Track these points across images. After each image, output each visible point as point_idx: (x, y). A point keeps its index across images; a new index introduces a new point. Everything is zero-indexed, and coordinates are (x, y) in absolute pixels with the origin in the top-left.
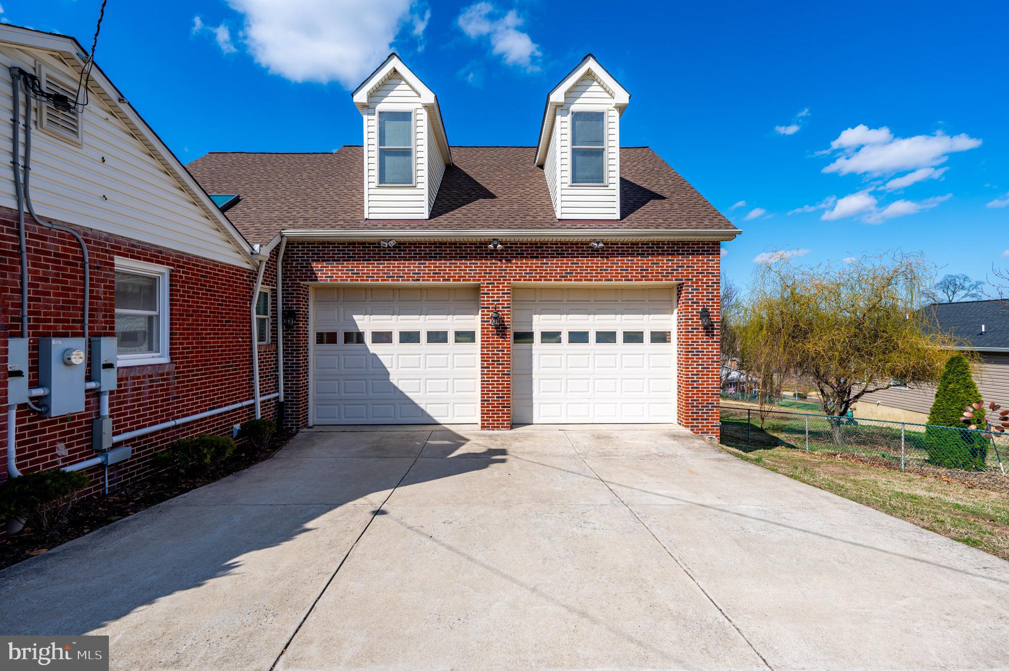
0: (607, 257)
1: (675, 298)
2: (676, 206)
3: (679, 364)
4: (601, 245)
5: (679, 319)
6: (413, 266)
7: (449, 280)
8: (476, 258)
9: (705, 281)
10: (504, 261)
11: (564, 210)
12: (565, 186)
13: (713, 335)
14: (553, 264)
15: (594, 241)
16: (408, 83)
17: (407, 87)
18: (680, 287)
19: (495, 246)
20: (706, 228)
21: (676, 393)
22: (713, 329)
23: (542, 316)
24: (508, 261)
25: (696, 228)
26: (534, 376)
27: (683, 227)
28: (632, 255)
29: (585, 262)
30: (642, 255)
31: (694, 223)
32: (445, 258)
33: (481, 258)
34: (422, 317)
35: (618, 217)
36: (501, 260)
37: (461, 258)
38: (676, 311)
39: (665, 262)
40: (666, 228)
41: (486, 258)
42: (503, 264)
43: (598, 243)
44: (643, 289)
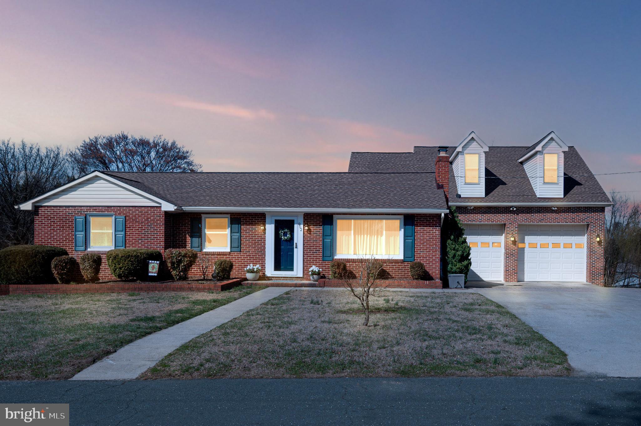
0: (558, 213)
1: (586, 230)
2: (587, 190)
3: (587, 257)
4: (556, 209)
5: (588, 238)
6: (479, 216)
7: (493, 222)
8: (504, 213)
9: (598, 223)
10: (516, 215)
11: (541, 194)
12: (541, 184)
13: (601, 245)
14: (537, 216)
15: (553, 207)
16: (477, 142)
17: (477, 144)
18: (588, 225)
19: (513, 209)
20: (599, 202)
21: (586, 269)
22: (601, 243)
23: (529, 237)
24: (517, 214)
25: (595, 202)
26: (525, 262)
27: (590, 201)
28: (568, 212)
29: (549, 215)
30: (573, 212)
31: (594, 199)
32: (492, 213)
33: (507, 213)
34: (479, 236)
35: (562, 196)
36: (514, 214)
37: (498, 213)
38: (586, 235)
39: (582, 215)
40: (583, 202)
41: (508, 213)
42: (515, 216)
43: (554, 208)
44: (573, 226)
